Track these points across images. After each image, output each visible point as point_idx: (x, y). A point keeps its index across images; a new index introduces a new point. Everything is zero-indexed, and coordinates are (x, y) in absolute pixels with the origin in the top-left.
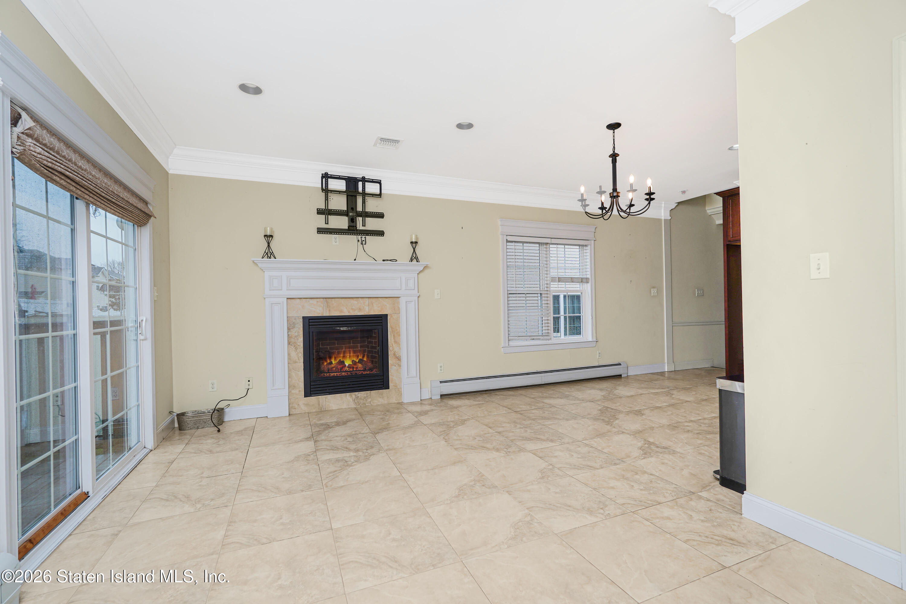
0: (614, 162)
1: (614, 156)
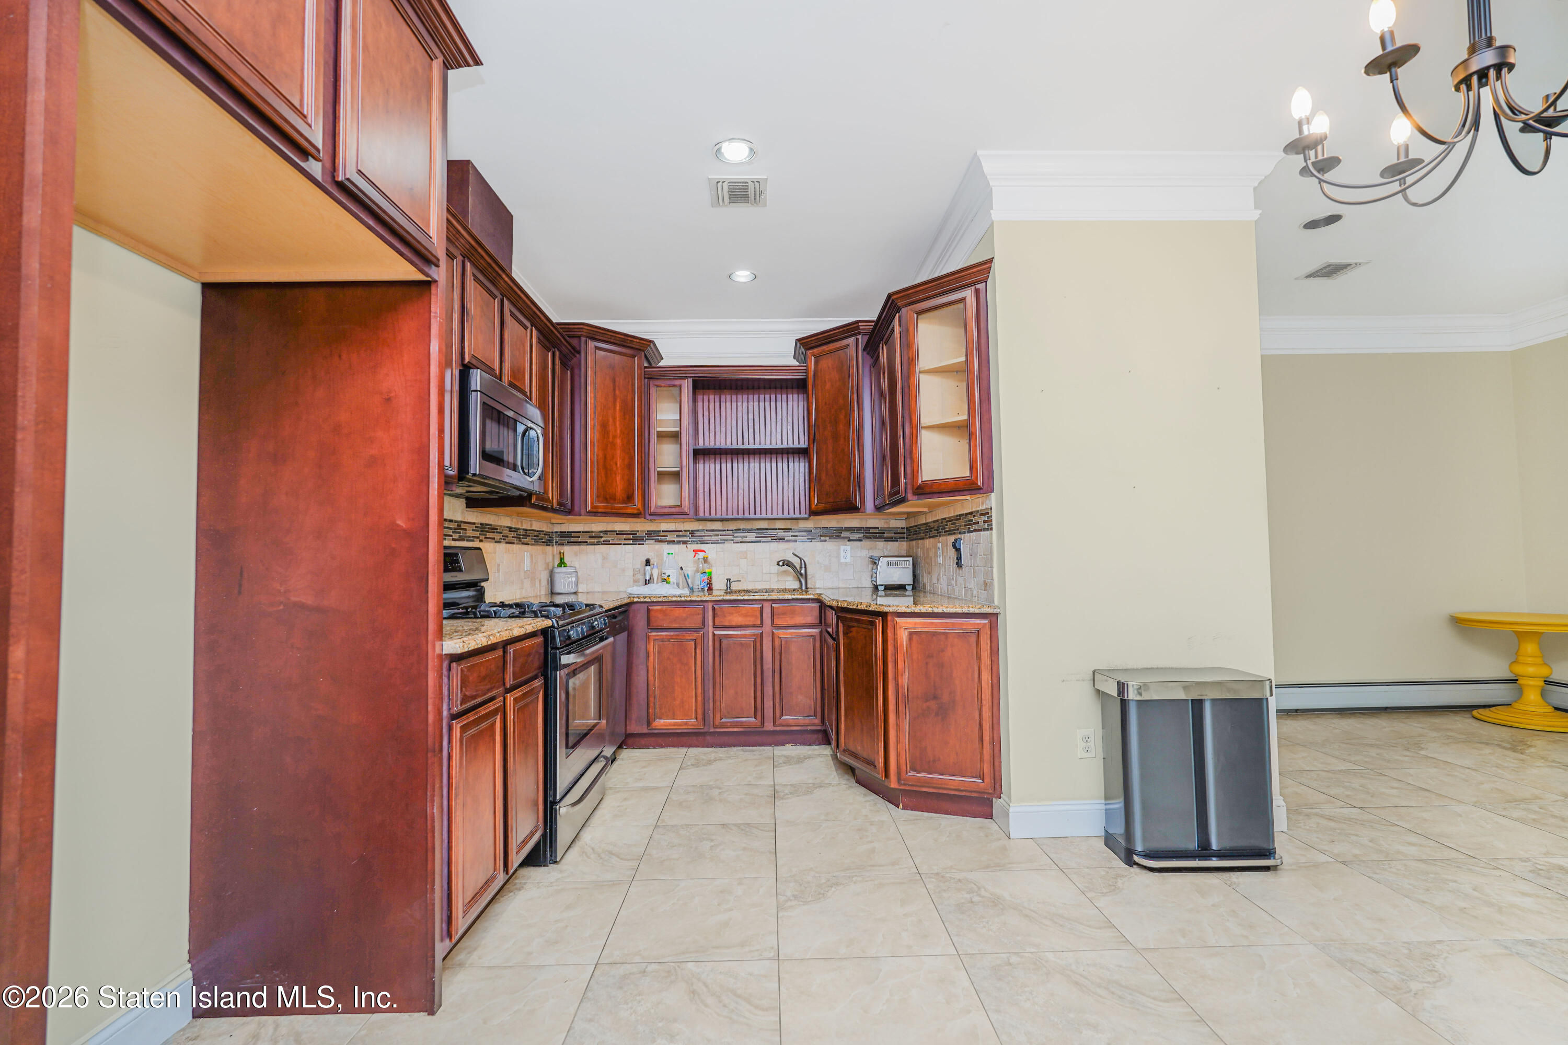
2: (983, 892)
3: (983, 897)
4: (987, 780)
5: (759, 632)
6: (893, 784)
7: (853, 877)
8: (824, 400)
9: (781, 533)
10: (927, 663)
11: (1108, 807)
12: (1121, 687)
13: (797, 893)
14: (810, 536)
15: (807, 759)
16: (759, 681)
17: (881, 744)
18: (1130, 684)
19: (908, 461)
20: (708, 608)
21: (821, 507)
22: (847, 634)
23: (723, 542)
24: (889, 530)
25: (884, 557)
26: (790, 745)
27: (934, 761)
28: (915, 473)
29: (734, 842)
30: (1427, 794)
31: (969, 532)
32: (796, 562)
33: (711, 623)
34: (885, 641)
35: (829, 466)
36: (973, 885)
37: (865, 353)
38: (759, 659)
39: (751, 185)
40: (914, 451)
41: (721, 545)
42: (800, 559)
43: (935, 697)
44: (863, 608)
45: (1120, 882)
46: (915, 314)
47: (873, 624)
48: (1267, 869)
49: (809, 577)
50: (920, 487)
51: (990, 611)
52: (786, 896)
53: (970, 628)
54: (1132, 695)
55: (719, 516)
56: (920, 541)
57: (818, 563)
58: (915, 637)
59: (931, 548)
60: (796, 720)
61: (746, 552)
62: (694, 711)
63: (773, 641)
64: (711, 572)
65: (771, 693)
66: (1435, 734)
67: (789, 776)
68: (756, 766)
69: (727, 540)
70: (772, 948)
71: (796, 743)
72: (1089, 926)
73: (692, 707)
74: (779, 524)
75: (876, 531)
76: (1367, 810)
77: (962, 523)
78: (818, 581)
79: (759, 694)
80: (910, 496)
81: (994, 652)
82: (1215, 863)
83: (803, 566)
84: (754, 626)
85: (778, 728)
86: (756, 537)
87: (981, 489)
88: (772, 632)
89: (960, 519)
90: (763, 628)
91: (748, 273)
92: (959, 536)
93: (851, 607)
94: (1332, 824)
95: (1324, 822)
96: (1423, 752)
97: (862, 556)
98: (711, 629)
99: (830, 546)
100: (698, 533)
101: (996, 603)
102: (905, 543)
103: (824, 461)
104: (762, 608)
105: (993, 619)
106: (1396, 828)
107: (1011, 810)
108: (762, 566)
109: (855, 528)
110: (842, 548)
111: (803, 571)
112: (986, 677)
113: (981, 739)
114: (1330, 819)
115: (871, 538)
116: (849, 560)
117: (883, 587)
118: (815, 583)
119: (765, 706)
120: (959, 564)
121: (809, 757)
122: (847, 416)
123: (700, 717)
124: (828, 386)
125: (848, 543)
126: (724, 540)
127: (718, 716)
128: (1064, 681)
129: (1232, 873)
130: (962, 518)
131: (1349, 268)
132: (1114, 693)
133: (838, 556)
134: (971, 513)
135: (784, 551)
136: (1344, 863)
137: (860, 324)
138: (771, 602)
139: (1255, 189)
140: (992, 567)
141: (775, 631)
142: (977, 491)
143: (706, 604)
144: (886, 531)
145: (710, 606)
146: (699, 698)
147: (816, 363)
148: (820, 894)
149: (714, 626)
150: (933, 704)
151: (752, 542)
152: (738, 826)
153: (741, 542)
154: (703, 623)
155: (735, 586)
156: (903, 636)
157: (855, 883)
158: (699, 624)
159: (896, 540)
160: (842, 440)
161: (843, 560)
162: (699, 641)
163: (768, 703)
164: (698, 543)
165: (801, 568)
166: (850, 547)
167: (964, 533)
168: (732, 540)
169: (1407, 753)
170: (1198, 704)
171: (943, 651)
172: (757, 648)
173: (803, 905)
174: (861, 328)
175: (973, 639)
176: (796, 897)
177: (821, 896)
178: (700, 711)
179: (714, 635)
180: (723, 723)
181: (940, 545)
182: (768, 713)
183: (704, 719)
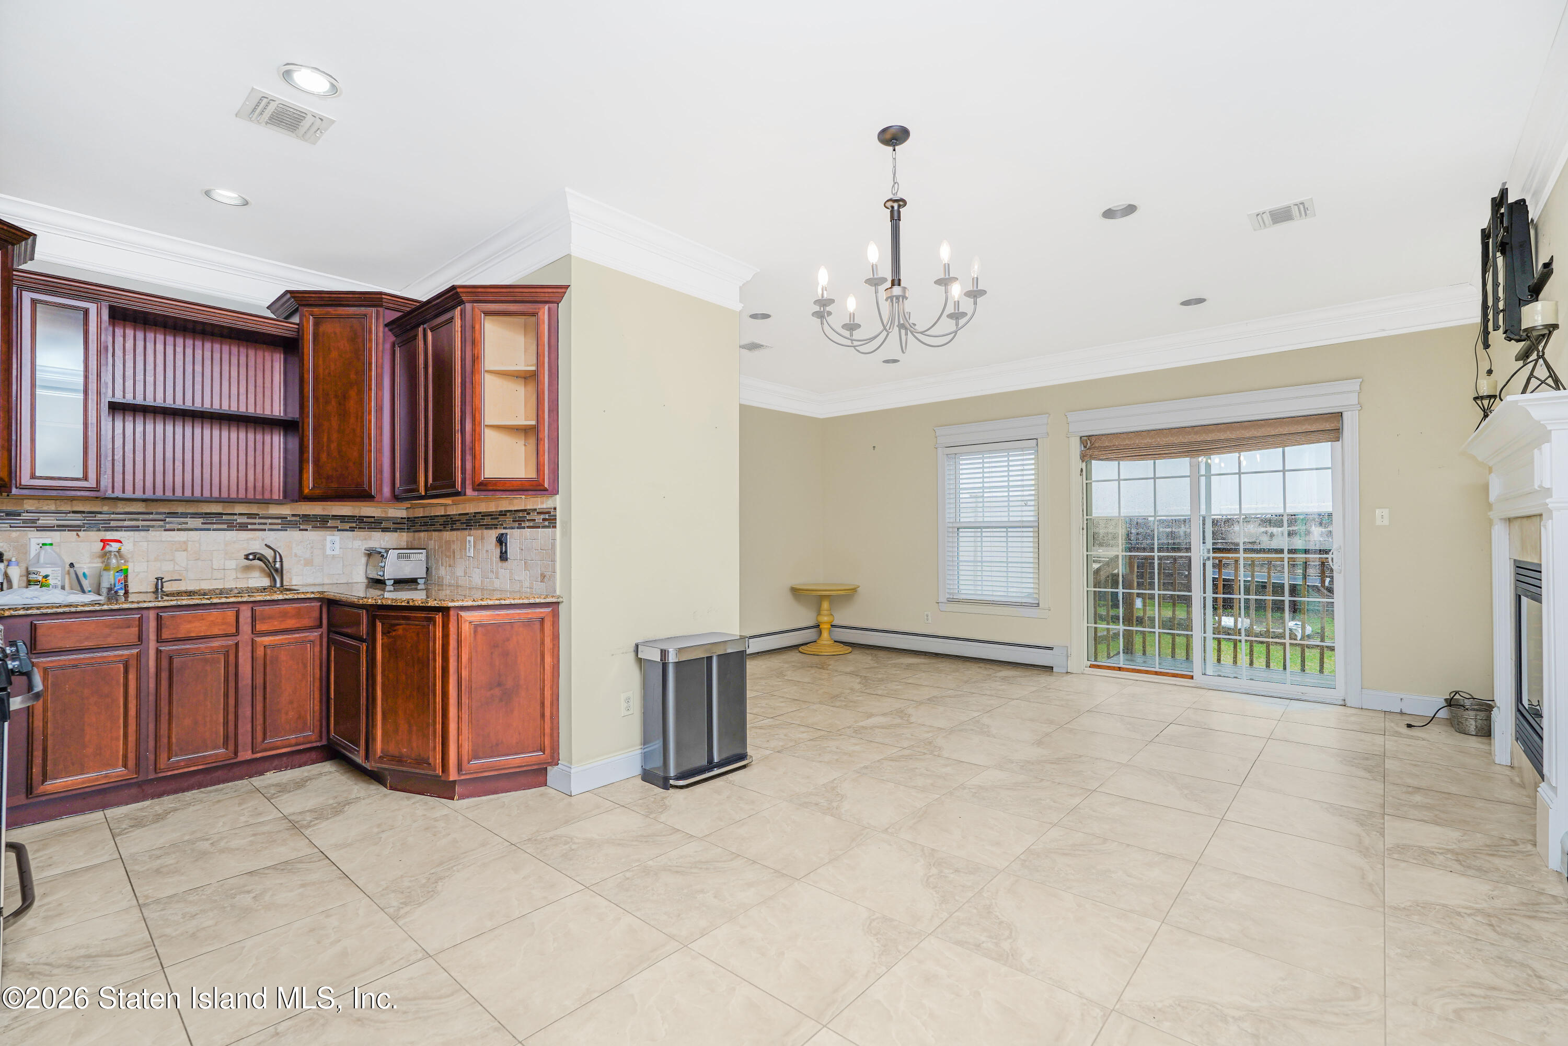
0: (895, 219)
1: (896, 207)
2: (576, 841)
3: (578, 843)
4: (548, 751)
5: (230, 642)
6: (453, 776)
7: (452, 868)
8: (327, 371)
9: (244, 520)
10: (492, 653)
11: (645, 750)
12: (664, 653)
13: (404, 900)
14: (286, 524)
15: (307, 781)
16: (232, 702)
17: (439, 740)
18: (670, 650)
19: (468, 458)
20: (148, 618)
21: (318, 492)
22: (389, 632)
23: (146, 529)
24: (387, 519)
25: (394, 549)
26: (272, 772)
27: (497, 745)
28: (476, 470)
29: (282, 884)
30: (798, 702)
31: (518, 528)
32: (269, 554)
33: (152, 636)
34: (446, 636)
35: (333, 446)
36: (565, 838)
37: (387, 329)
38: (232, 675)
39: (309, 117)
40: (477, 448)
41: (143, 533)
42: (275, 551)
43: (499, 684)
44: (417, 605)
45: (666, 802)
46: (483, 314)
47: (432, 620)
48: (744, 767)
49: (284, 572)
50: (481, 484)
51: (554, 600)
52: (394, 907)
53: (534, 616)
54: (672, 658)
55: (139, 494)
56: (434, 533)
57: (296, 555)
58: (480, 629)
59: (453, 541)
60: (286, 741)
61: (185, 543)
62: (121, 757)
63: (253, 652)
64: (127, 569)
65: (249, 713)
66: (786, 666)
67: (293, 804)
68: (240, 804)
69: (153, 527)
70: (416, 951)
71: (278, 768)
72: (664, 836)
73: (118, 752)
74: (239, 509)
75: (372, 520)
76: (776, 718)
77: (509, 519)
78: (294, 577)
79: (231, 717)
80: (469, 491)
81: (556, 637)
82: (716, 771)
83: (278, 559)
84: (226, 635)
85: (259, 755)
86: (202, 523)
87: (547, 490)
88: (253, 639)
89: (506, 515)
90: (239, 638)
91: (234, 195)
92: (504, 531)
93: (398, 604)
94: (763, 731)
95: (758, 731)
96: (786, 678)
97: (354, 547)
98: (153, 645)
99: (313, 536)
100: (99, 515)
101: (558, 593)
102: (405, 534)
103: (325, 440)
104: (238, 613)
105: (555, 606)
106: (793, 725)
107: (573, 771)
108: (211, 560)
109: (346, 516)
110: (329, 538)
111: (278, 565)
112: (548, 659)
113: (543, 715)
114: (761, 728)
115: (365, 528)
116: (337, 552)
117: (392, 582)
118: (291, 579)
119: (240, 731)
120: (503, 557)
121: (309, 779)
122: (360, 392)
123: (131, 763)
124: (334, 354)
125: (336, 533)
126: (148, 526)
127: (163, 756)
128: (613, 655)
129: (727, 776)
130: (508, 514)
131: (762, 348)
132: (657, 658)
133: (323, 548)
134: (525, 510)
135: (255, 541)
136: (778, 752)
137: (383, 296)
138: (251, 605)
139: (740, 288)
140: (554, 561)
141: (258, 639)
142: (542, 492)
143: (145, 613)
144: (383, 520)
145: (152, 615)
146: (132, 738)
147: (316, 325)
148: (429, 892)
149: (159, 640)
150: (497, 692)
151: (196, 530)
152: (274, 867)
153: (178, 530)
154: (140, 638)
155: (168, 588)
156: (466, 628)
157: (458, 871)
158: (134, 639)
159: (395, 530)
160: (352, 420)
161: (329, 552)
162: (133, 663)
163: (245, 728)
164: (99, 530)
165: (275, 562)
166: (338, 537)
167: (512, 528)
168: (162, 527)
169: (779, 680)
170: (710, 659)
171: (508, 640)
172: (230, 662)
173: (419, 907)
174: (384, 300)
175: (537, 626)
176: (405, 904)
177: (432, 893)
178: (131, 756)
179: (158, 652)
180: (173, 763)
181: (472, 539)
182: (245, 738)
183: (138, 765)
